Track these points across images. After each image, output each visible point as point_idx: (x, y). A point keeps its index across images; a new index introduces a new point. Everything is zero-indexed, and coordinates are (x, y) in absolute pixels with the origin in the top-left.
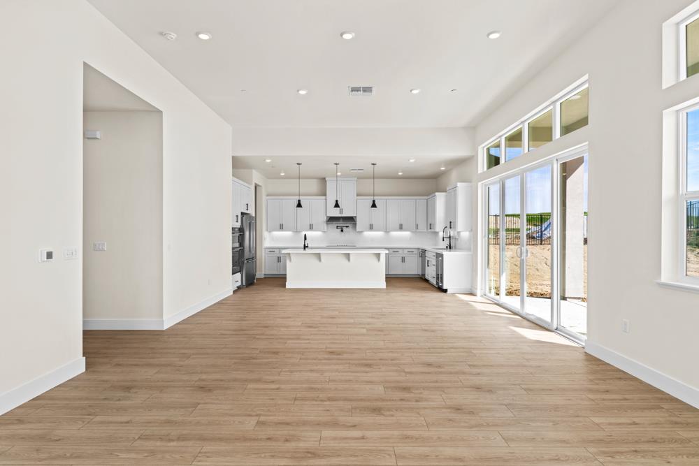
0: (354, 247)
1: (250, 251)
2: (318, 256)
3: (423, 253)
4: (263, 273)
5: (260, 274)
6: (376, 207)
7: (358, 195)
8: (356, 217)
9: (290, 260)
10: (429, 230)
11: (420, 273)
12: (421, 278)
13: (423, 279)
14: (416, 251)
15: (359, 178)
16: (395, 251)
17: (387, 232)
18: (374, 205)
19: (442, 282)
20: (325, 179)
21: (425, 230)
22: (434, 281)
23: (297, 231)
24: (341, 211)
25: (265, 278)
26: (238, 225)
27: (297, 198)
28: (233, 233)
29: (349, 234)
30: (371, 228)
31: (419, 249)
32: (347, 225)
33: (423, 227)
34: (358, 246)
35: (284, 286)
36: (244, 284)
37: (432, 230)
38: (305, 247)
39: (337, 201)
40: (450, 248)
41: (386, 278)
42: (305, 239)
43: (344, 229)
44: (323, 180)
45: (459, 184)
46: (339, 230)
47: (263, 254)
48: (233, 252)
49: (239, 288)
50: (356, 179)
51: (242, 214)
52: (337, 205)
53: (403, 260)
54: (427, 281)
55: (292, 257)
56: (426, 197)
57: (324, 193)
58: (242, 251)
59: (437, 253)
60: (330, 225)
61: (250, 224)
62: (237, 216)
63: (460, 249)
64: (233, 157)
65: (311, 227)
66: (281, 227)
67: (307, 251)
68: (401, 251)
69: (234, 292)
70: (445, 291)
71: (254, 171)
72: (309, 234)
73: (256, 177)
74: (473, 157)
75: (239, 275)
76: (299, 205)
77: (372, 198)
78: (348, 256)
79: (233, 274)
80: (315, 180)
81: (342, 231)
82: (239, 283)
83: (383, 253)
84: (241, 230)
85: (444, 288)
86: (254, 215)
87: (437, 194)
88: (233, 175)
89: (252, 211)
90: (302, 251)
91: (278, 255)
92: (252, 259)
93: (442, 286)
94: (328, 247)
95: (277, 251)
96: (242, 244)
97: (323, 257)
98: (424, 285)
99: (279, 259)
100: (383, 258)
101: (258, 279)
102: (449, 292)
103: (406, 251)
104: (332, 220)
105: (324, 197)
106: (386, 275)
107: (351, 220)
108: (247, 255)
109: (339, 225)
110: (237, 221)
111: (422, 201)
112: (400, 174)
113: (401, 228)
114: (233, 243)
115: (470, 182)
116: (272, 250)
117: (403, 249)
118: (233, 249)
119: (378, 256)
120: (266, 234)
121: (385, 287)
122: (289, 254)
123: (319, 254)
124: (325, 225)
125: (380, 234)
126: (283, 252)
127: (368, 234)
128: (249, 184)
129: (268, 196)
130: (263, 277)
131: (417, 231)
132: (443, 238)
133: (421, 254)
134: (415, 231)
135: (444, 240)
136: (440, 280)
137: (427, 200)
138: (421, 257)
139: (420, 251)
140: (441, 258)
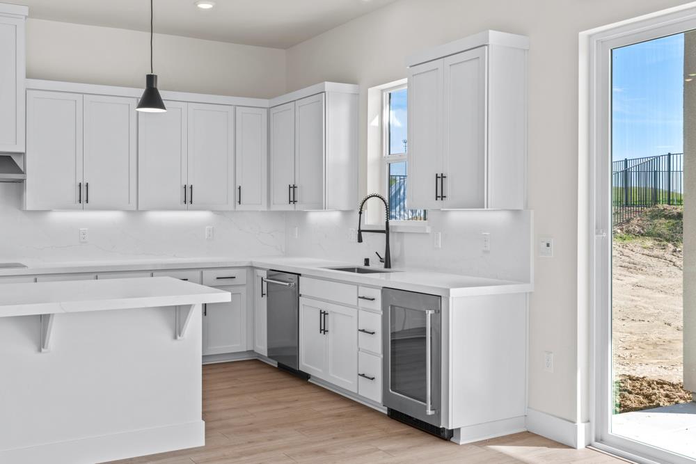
3: (281, 284)
8: (22, 154)
11: (262, 349)
12: (260, 364)
14: (242, 276)
21: (264, 207)
30: (83, 197)
40: (388, 265)
45: (493, 38)
56: (266, 103)
87: (330, 86)
93: (437, 417)
102: (464, 440)
111: (251, 113)
113: (188, 199)
117: (202, 269)
131: (239, 207)
132: (360, 231)
133: (265, 284)
134: (232, 208)
135: (360, 240)
136: (425, 395)
137: (269, 109)
138: (265, 297)
139: (264, 274)
140: (430, 312)
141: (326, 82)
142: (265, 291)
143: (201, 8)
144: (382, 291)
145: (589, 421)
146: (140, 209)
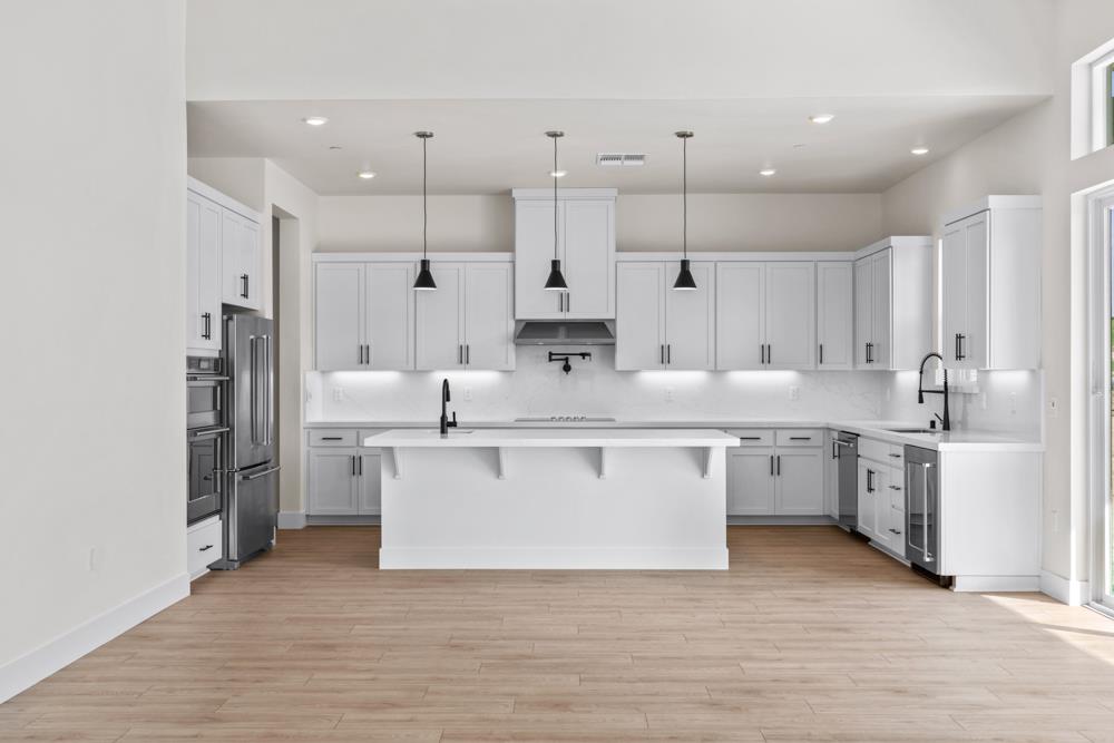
0: (610, 426)
1: (254, 437)
2: (493, 456)
3: (846, 444)
4: (303, 511)
5: (292, 516)
6: (692, 284)
7: (619, 249)
8: (613, 321)
9: (395, 473)
10: (868, 367)
11: (836, 513)
12: (836, 528)
13: (847, 532)
14: (818, 438)
15: (625, 190)
16: (750, 435)
17: (717, 371)
18: (685, 279)
19: (934, 548)
20: (509, 192)
21: (849, 367)
22: (898, 547)
23: (416, 372)
24: (564, 303)
25: (308, 528)
26: (212, 348)
27: (420, 256)
28: (191, 378)
29: (590, 383)
30: (665, 357)
31: (829, 429)
32: (583, 349)
33: (839, 356)
34: (620, 419)
35: (372, 559)
36: (234, 554)
37: (875, 366)
38: (446, 425)
39: (555, 264)
40: (947, 427)
41: (729, 527)
42: (446, 396)
43: (574, 362)
44: (504, 200)
45: (994, 201)
46: (559, 365)
47: (303, 448)
48: (191, 445)
49: (215, 569)
50: (614, 192)
51: (228, 310)
52: (556, 279)
53: (775, 466)
54: (863, 540)
55: (402, 461)
56: (851, 255)
57: (505, 242)
58: (226, 440)
59: (908, 447)
60: (526, 350)
61: (254, 345)
62: (207, 316)
63: (987, 432)
64: (189, 105)
65: (464, 357)
66: (364, 358)
67: (455, 439)
68: (767, 437)
69: (196, 585)
70: (947, 583)
71: (269, 164)
72: (459, 378)
73: (278, 186)
74: (1046, 101)
75: (213, 525)
76: (425, 279)
77: (681, 256)
78: (595, 457)
79: (191, 521)
80: (477, 199)
81: (567, 368)
82: (216, 554)
83: (720, 445)
84: (223, 365)
85: (944, 571)
86: (269, 315)
87: (895, 240)
88: (190, 173)
89: (261, 302)
90: (434, 439)
91: (353, 452)
92: (265, 465)
93: (935, 564)
94: (520, 426)
95: (349, 438)
96: (224, 414)
97: (507, 463)
98: (855, 554)
99: (356, 465)
100: (718, 463)
101: (288, 535)
102: (959, 586)
103: (784, 437)
104: (531, 331)
105: (506, 256)
106: (729, 517)
107: (599, 330)
108: (242, 452)
109: (555, 350)
110: (207, 336)
111: (834, 268)
112: (768, 173)
113: (766, 358)
114: (192, 410)
115: (1035, 192)
116: (331, 435)
117: (775, 429)
118: (192, 431)
119: (701, 456)
120: (311, 381)
121: (725, 566)
122: (390, 450)
123: (496, 450)
124: (512, 347)
125: (694, 378)
126: (370, 442)
127: (657, 379)
128: (254, 208)
129: (317, 250)
130: (301, 524)
131: (820, 367)
132: (921, 392)
133: (836, 446)
134: (813, 368)
135: (921, 401)
136: (922, 542)
137: (854, 262)
138: (837, 459)
139: (836, 435)
140: (928, 465)
141: (892, 237)
142: (836, 454)
143: (765, 176)
144: (905, 449)
145: (1087, 581)
146: (719, 368)
